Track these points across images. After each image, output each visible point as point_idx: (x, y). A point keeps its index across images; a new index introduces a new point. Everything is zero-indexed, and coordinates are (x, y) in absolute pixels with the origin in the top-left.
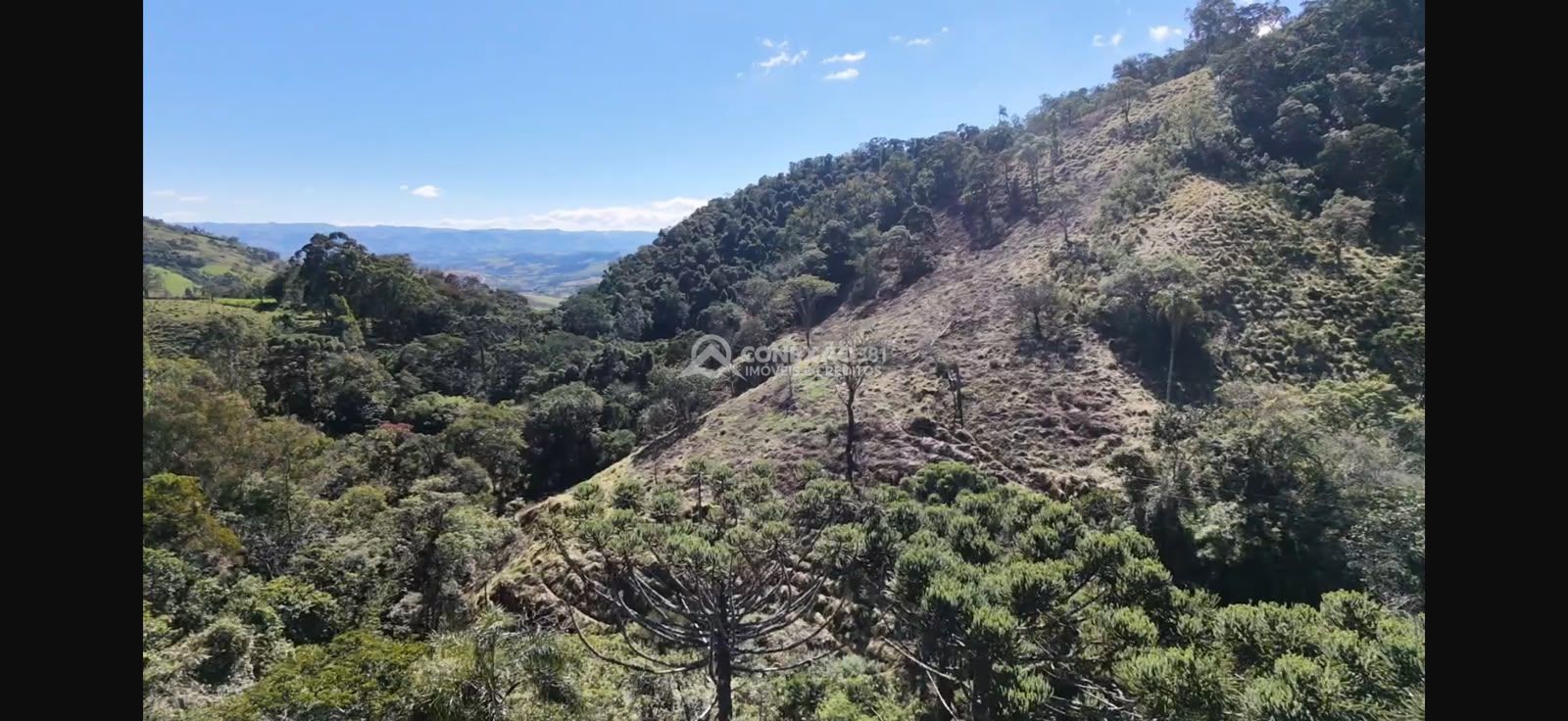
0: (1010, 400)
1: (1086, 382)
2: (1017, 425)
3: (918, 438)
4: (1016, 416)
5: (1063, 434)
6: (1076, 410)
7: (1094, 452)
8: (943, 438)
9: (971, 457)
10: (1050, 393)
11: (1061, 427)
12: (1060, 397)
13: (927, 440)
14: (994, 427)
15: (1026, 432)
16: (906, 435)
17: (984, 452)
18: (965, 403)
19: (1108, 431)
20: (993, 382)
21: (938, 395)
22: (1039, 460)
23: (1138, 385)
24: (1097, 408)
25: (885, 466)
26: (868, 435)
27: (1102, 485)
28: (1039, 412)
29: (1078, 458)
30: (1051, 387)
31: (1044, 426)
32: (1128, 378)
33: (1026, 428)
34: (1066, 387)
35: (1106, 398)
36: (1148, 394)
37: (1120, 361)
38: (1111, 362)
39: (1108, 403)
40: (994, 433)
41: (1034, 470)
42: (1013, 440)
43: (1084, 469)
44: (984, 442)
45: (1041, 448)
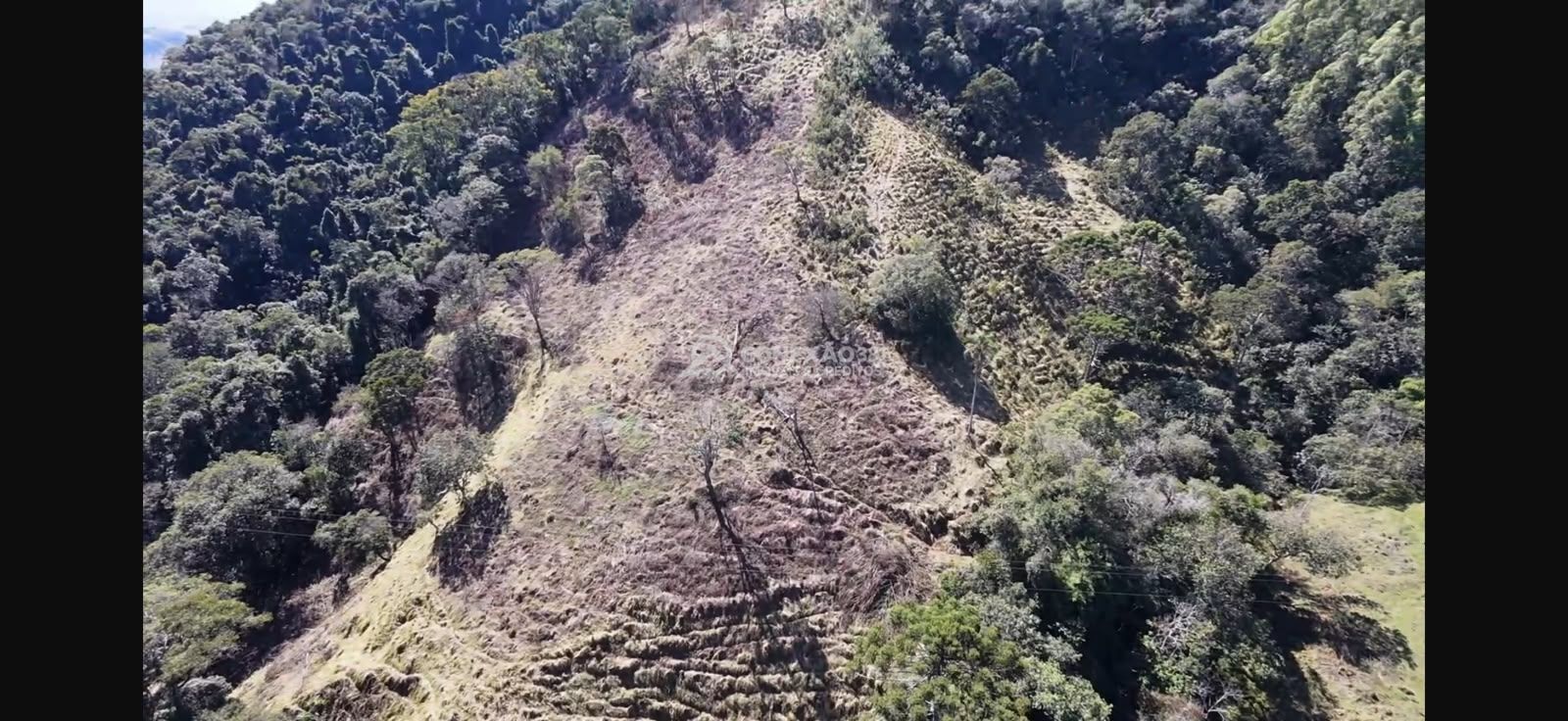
0: (844, 428)
1: (895, 397)
2: (862, 458)
3: (783, 493)
4: (857, 448)
5: (902, 462)
6: (900, 432)
7: (931, 476)
8: (805, 487)
9: (839, 504)
10: (872, 415)
11: (898, 455)
12: (883, 419)
13: (792, 492)
14: (843, 464)
15: (872, 465)
16: (769, 491)
17: (846, 495)
18: (804, 437)
19: (934, 451)
20: (818, 407)
21: (775, 432)
22: (895, 494)
23: (930, 390)
24: (915, 425)
25: (769, 534)
26: (733, 499)
27: (950, 511)
28: (874, 438)
29: (924, 486)
30: (870, 408)
31: (884, 456)
32: (922, 384)
33: (870, 460)
34: (882, 405)
35: (917, 413)
36: (943, 399)
37: (909, 363)
38: (904, 368)
39: (921, 418)
40: (847, 471)
41: (896, 506)
42: (866, 476)
43: (930, 496)
44: (843, 484)
45: (891, 480)
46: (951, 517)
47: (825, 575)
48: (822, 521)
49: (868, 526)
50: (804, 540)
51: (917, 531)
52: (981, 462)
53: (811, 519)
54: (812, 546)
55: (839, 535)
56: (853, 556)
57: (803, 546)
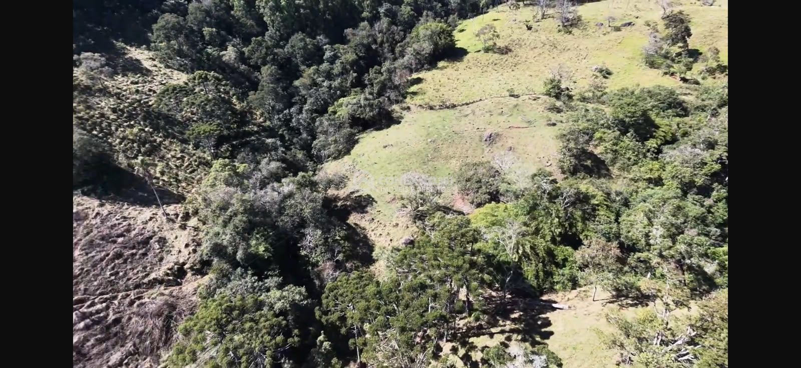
1: (102, 222)
2: (102, 269)
4: (94, 266)
5: (133, 255)
6: (120, 240)
7: (158, 251)
9: (104, 304)
11: (127, 253)
12: (103, 239)
14: (90, 281)
15: (113, 268)
17: (105, 296)
19: (151, 238)
22: (140, 275)
23: (126, 206)
24: (128, 231)
27: (181, 261)
28: (103, 254)
29: (157, 259)
30: (87, 238)
31: (118, 259)
32: (117, 206)
33: (109, 267)
34: (95, 232)
35: (124, 223)
36: (138, 208)
37: (100, 198)
38: (96, 202)
39: (129, 225)
40: (95, 283)
41: (146, 280)
42: (113, 278)
43: (164, 261)
44: (98, 292)
45: (133, 269)
46: (184, 264)
47: (123, 349)
48: (96, 323)
49: (135, 302)
50: (92, 341)
51: (169, 284)
52: (183, 227)
53: (87, 327)
54: (100, 342)
55: (117, 321)
56: (136, 324)
57: (93, 346)
